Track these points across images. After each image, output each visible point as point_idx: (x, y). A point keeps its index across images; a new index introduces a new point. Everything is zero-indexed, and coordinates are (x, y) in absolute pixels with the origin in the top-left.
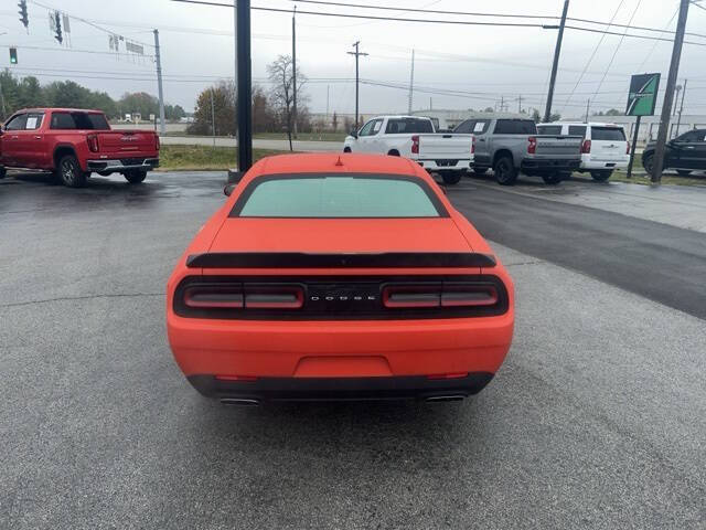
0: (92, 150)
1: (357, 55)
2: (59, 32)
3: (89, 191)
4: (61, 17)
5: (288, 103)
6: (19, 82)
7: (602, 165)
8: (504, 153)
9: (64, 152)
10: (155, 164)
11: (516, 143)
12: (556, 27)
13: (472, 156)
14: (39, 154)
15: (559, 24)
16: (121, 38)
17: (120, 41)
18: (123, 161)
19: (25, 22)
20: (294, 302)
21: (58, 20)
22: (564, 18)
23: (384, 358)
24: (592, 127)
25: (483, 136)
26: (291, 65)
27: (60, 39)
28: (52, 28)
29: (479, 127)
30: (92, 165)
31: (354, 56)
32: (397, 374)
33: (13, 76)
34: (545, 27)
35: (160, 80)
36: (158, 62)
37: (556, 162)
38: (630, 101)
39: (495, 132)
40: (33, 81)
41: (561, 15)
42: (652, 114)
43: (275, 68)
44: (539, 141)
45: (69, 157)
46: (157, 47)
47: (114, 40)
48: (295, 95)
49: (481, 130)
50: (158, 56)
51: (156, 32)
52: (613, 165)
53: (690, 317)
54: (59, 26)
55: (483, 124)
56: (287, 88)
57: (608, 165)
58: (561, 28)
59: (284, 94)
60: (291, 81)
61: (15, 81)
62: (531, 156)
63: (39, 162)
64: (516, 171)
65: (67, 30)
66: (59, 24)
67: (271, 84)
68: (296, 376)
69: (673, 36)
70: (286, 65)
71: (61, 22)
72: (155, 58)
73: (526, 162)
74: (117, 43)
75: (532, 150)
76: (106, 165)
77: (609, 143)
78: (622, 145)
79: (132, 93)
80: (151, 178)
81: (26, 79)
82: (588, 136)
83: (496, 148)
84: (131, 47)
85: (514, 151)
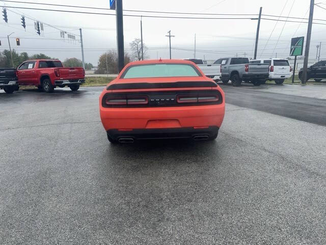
0: (57, 76)
1: (170, 36)
2: (39, 30)
3: (56, 94)
4: (39, 24)
5: (140, 59)
6: (19, 55)
7: (279, 77)
8: (235, 73)
9: (45, 77)
10: (83, 82)
11: (240, 68)
12: (257, 19)
13: (220, 74)
14: (34, 79)
15: (258, 18)
16: (66, 33)
17: (65, 34)
18: (70, 80)
19: (24, 26)
20: (145, 101)
21: (38, 25)
22: (260, 15)
23: (177, 120)
24: (274, 61)
25: (226, 66)
26: (140, 43)
27: (39, 33)
28: (35, 28)
29: (224, 62)
30: (56, 82)
31: (169, 37)
32: (183, 126)
33: (17, 53)
34: (252, 19)
35: (82, 51)
36: (82, 42)
37: (258, 75)
38: (291, 49)
39: (231, 64)
40: (25, 54)
41: (259, 14)
42: (302, 54)
43: (133, 44)
44: (250, 66)
45: (47, 80)
46: (81, 36)
47: (63, 33)
48: (142, 56)
49: (224, 63)
50: (81, 40)
51: (80, 29)
52: (284, 77)
53: (306, 122)
54: (39, 28)
55: (225, 61)
56: (139, 53)
57: (282, 77)
58: (259, 19)
59: (138, 56)
60: (140, 49)
61: (17, 54)
62: (247, 73)
63: (34, 83)
64: (240, 80)
65: (42, 29)
66: (39, 27)
67: (132, 51)
68: (147, 128)
69: (308, 21)
70: (138, 43)
71: (40, 27)
72: (80, 41)
73: (244, 76)
74: (63, 34)
75: (247, 70)
76: (62, 82)
77: (282, 67)
78: (288, 68)
79: (69, 58)
80: (81, 89)
81: (22, 54)
82: (272, 64)
83: (231, 71)
84: (70, 36)
85: (239, 72)
